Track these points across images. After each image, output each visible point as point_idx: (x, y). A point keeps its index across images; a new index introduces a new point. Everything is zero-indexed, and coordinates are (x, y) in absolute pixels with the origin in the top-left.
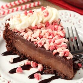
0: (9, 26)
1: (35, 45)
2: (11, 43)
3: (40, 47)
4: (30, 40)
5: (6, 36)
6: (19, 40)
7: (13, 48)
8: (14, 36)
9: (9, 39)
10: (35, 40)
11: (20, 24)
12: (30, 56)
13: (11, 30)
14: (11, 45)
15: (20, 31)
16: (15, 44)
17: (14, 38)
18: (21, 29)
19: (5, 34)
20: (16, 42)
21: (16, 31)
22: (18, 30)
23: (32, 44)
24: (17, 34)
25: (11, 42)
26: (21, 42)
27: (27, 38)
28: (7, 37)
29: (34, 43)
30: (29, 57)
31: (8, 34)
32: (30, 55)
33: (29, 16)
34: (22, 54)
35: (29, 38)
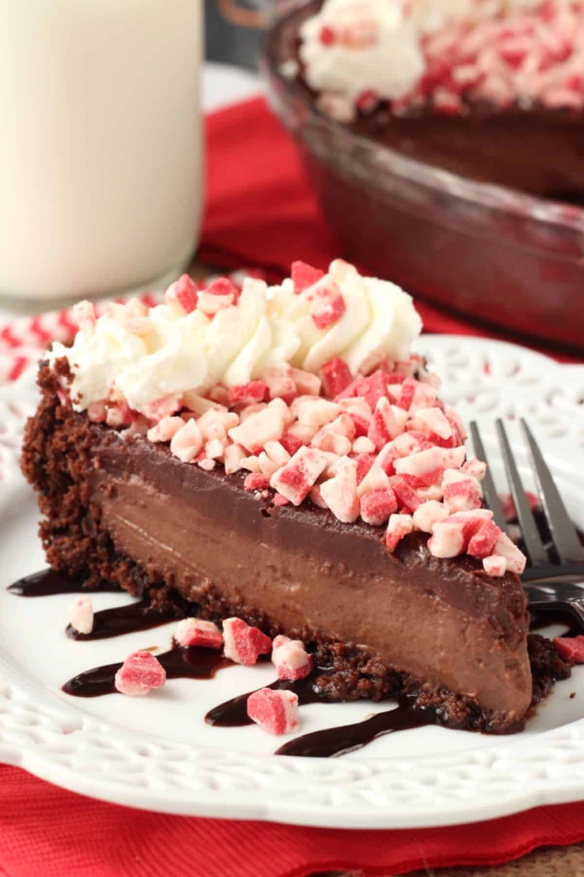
0: (71, 377)
1: (258, 495)
2: (81, 510)
3: (289, 504)
4: (219, 465)
5: (43, 461)
6: (135, 480)
7: (94, 543)
8: (101, 448)
9: (66, 480)
10: (249, 463)
11: (150, 361)
12: (212, 587)
13: (85, 413)
14: (77, 521)
15: (148, 414)
16: (108, 507)
17: (102, 464)
18: (157, 396)
19: (36, 444)
20: (114, 493)
21: (114, 416)
22: (132, 406)
23: (235, 489)
24: (123, 435)
25: (76, 502)
26: (150, 489)
27: (201, 452)
28: (49, 467)
29: (248, 482)
30: (204, 597)
31: (57, 441)
32: (218, 581)
33: (211, 316)
34: (158, 582)
35: (214, 450)
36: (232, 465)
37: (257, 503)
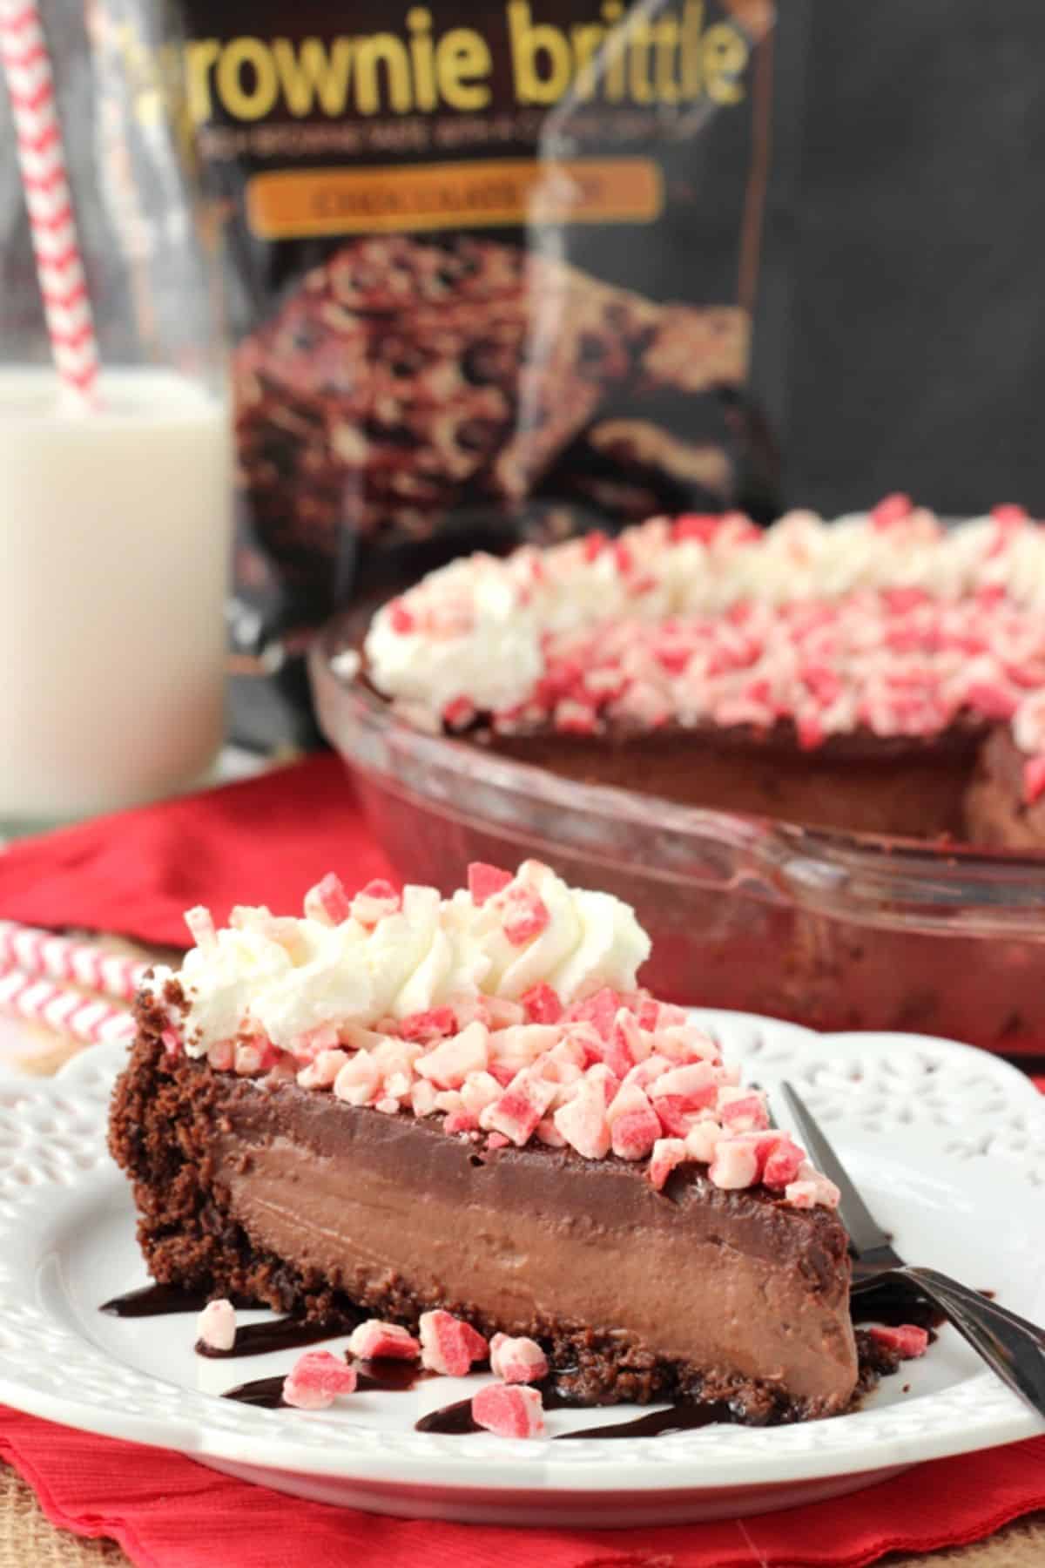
0: (186, 1007)
1: (465, 1138)
2: (200, 1197)
3: (511, 1144)
4: (406, 1109)
5: (142, 1133)
6: (281, 1143)
7: (218, 1243)
8: (231, 1102)
9: (175, 1157)
11: (300, 976)
12: (398, 1279)
13: (204, 1059)
14: (193, 1215)
15: (296, 1049)
16: (239, 1187)
17: (235, 1127)
18: (309, 1025)
19: (131, 1112)
20: (249, 1166)
21: (246, 1059)
22: (274, 1041)
23: (430, 1133)
24: (260, 1084)
25: (191, 1186)
26: (304, 1153)
27: (378, 1092)
28: (151, 1140)
29: (448, 1124)
30: (385, 1297)
31: (163, 1101)
32: (406, 1270)
33: (370, 927)
34: (318, 1283)
35: (398, 1086)
36: (422, 1106)
37: (463, 1149)
